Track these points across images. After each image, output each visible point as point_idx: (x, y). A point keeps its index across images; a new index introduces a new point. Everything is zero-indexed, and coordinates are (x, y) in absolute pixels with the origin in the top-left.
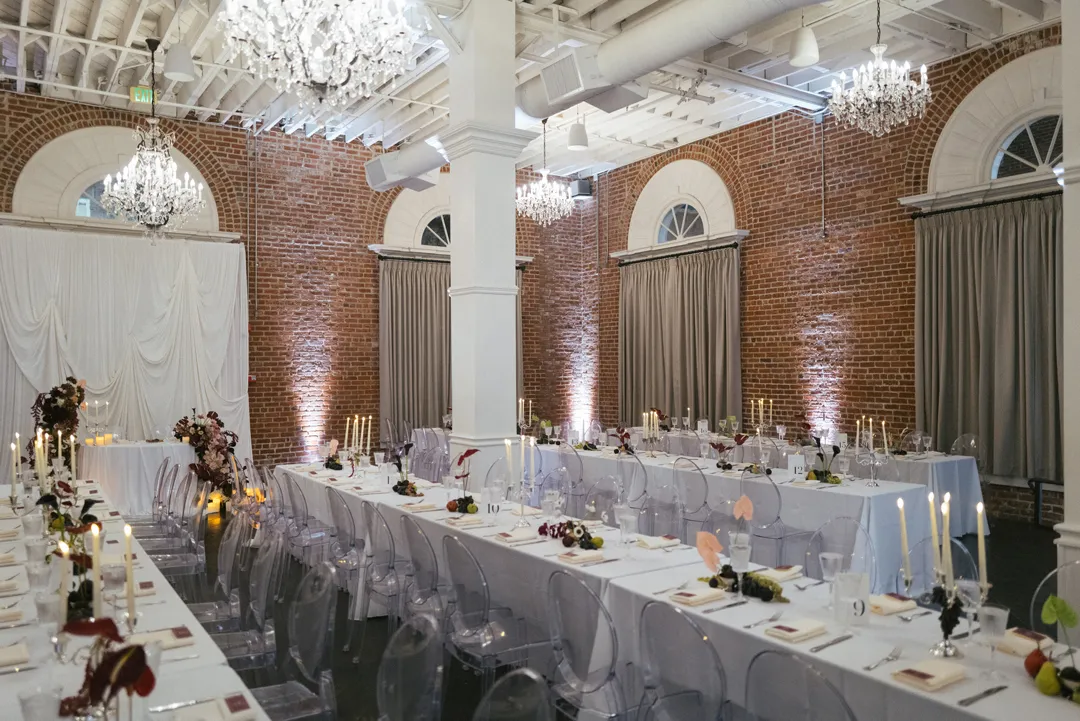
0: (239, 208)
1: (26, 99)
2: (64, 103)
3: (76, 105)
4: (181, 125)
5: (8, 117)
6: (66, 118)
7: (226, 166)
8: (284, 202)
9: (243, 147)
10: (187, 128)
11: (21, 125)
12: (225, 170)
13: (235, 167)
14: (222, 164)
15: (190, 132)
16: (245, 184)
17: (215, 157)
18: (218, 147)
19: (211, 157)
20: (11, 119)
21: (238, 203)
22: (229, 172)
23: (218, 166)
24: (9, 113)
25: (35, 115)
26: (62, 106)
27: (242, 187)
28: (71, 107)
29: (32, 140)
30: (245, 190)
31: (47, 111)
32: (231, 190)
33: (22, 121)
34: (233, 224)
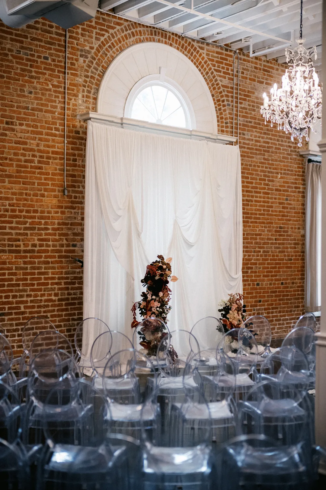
0: (228, 116)
1: (105, 17)
2: (127, 20)
3: (135, 23)
4: (195, 44)
5: (94, 31)
6: (129, 34)
7: (221, 81)
8: (253, 113)
9: (231, 66)
10: (199, 47)
11: (102, 39)
12: (220, 83)
13: (226, 82)
14: (219, 78)
15: (201, 51)
16: (232, 97)
17: (215, 73)
18: (217, 65)
19: (212, 73)
20: (97, 33)
21: (227, 112)
22: (223, 86)
23: (216, 80)
24: (95, 28)
25: (111, 31)
26: (126, 24)
27: (230, 99)
28: (132, 24)
29: (109, 52)
30: (232, 101)
31: (118, 27)
32: (223, 101)
33: (103, 35)
34: (224, 129)
